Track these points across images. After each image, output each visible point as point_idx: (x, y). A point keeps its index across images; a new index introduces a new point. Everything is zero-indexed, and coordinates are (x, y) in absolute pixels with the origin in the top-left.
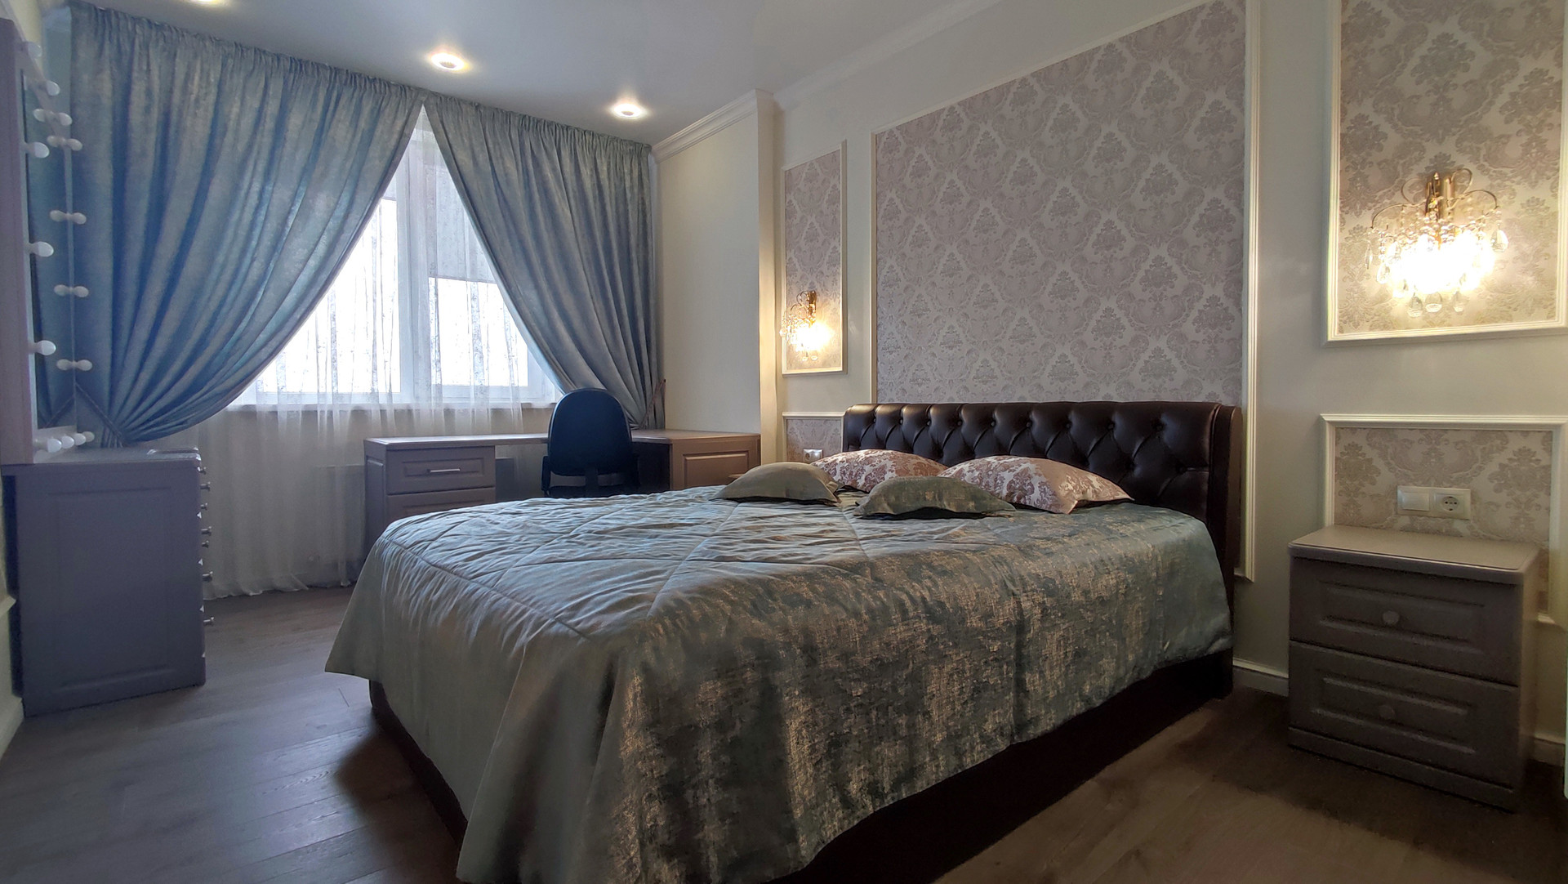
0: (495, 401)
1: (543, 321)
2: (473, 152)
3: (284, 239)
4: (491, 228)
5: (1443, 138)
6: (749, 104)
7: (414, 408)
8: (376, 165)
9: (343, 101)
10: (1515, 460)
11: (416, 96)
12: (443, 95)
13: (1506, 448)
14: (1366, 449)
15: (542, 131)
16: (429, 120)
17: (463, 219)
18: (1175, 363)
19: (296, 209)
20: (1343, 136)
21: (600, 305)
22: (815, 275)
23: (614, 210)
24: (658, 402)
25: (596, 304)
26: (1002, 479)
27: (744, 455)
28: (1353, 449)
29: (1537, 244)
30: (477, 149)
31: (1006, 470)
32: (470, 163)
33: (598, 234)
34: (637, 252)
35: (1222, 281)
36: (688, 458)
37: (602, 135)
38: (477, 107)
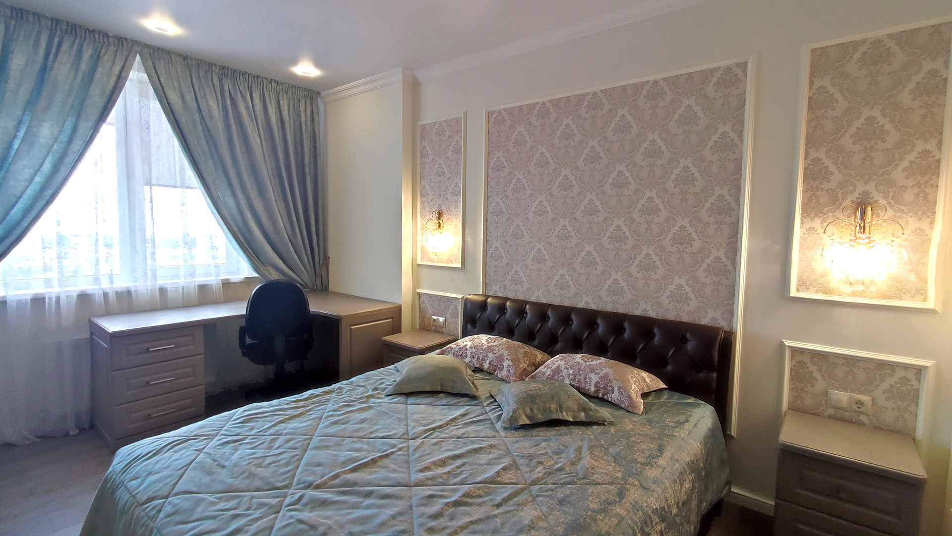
0: (200, 279)
1: (239, 219)
2: (181, 91)
3: (10, 159)
4: (197, 152)
5: (868, 182)
6: (397, 76)
7: (133, 289)
8: (96, 99)
9: (65, 47)
10: (898, 383)
11: (132, 47)
12: (156, 47)
13: (894, 375)
14: (809, 365)
15: (238, 79)
16: (144, 66)
17: (173, 145)
18: (691, 295)
19: (21, 134)
20: (805, 169)
21: (282, 206)
22: (442, 199)
23: (293, 137)
24: (324, 272)
25: (279, 205)
26: (590, 379)
27: (391, 320)
28: (801, 364)
29: (918, 256)
30: (185, 91)
31: (592, 372)
32: (180, 102)
33: (281, 155)
34: (310, 168)
35: (724, 248)
36: (352, 327)
37: (285, 83)
38: (185, 58)
